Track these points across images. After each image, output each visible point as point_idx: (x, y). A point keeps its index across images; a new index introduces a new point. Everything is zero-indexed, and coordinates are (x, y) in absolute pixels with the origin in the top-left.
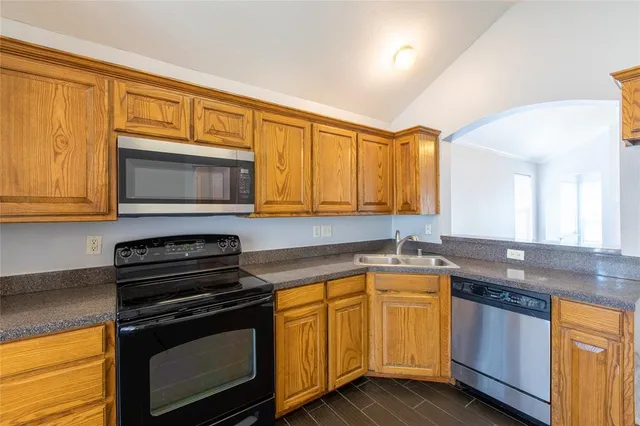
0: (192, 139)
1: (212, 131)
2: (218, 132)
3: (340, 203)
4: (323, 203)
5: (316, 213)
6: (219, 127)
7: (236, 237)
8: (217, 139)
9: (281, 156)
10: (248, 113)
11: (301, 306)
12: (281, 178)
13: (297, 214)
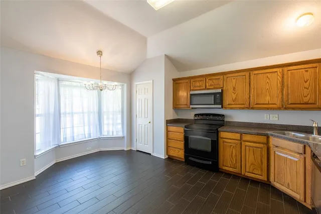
0: (206, 89)
1: (211, 85)
2: (212, 85)
3: (263, 104)
4: (257, 104)
5: (253, 108)
6: (213, 84)
7: (223, 115)
8: (212, 87)
9: (234, 89)
10: (221, 77)
11: (230, 139)
12: (234, 96)
13: (243, 108)
